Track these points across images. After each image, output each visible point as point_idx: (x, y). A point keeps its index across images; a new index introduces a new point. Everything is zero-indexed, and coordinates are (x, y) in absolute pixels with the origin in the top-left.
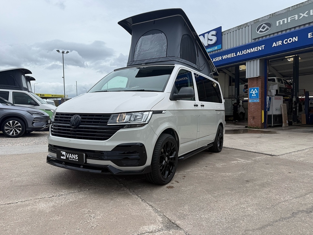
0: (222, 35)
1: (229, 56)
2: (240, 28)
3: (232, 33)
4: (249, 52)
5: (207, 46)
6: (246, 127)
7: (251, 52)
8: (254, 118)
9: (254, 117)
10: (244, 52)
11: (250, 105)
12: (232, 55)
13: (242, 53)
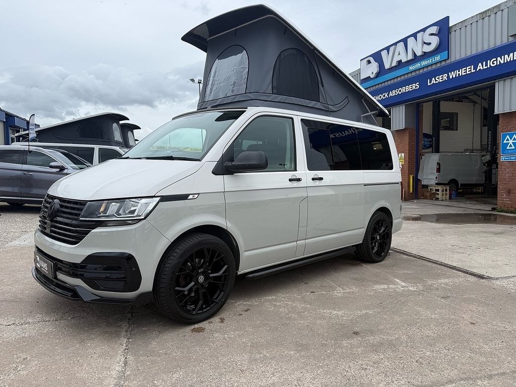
0: (449, 33)
1: (462, 72)
2: (484, 15)
3: (469, 27)
4: (502, 62)
5: (422, 56)
6: (493, 209)
7: (505, 61)
8: (509, 192)
9: (510, 190)
10: (490, 63)
11: (502, 165)
12: (468, 70)
13: (486, 65)
